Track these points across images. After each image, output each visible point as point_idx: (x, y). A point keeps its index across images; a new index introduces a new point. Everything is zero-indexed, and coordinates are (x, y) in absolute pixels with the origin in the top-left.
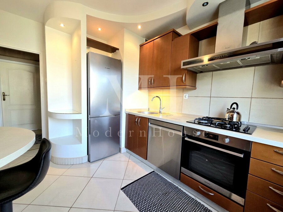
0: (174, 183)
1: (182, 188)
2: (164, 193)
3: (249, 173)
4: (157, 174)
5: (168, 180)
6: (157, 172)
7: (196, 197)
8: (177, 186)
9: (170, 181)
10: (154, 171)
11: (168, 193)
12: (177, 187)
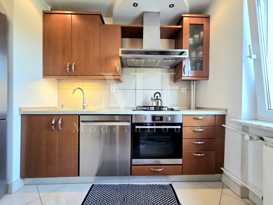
0: (122, 182)
1: (133, 182)
2: (122, 200)
3: (183, 138)
4: (100, 185)
5: (116, 184)
6: (98, 184)
7: (147, 182)
8: (127, 183)
9: (118, 184)
10: (93, 185)
11: (126, 197)
12: (129, 184)
